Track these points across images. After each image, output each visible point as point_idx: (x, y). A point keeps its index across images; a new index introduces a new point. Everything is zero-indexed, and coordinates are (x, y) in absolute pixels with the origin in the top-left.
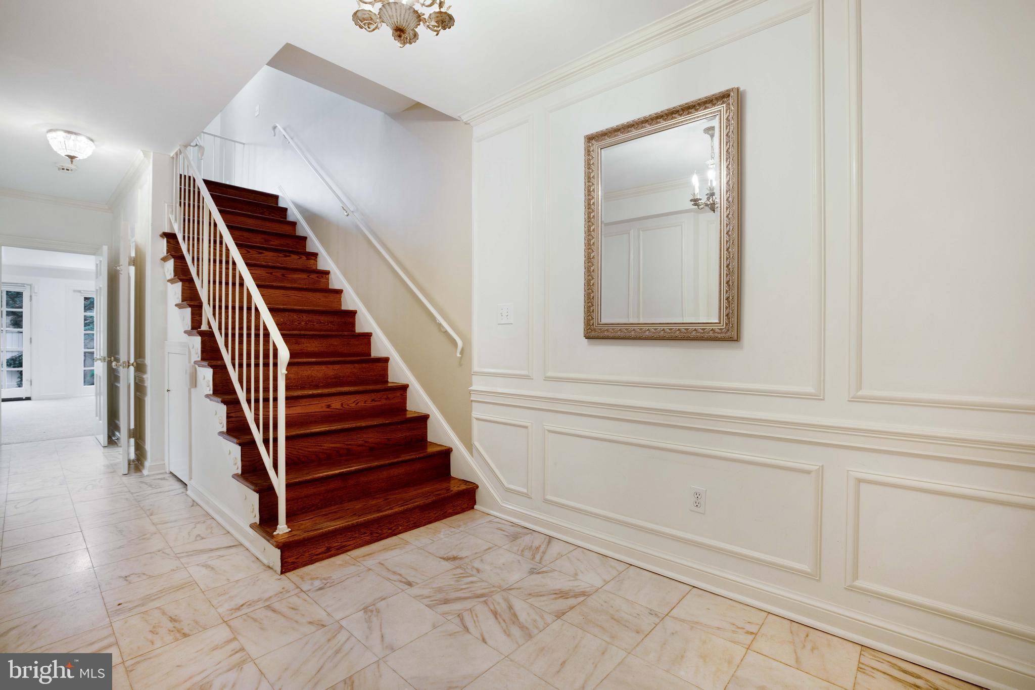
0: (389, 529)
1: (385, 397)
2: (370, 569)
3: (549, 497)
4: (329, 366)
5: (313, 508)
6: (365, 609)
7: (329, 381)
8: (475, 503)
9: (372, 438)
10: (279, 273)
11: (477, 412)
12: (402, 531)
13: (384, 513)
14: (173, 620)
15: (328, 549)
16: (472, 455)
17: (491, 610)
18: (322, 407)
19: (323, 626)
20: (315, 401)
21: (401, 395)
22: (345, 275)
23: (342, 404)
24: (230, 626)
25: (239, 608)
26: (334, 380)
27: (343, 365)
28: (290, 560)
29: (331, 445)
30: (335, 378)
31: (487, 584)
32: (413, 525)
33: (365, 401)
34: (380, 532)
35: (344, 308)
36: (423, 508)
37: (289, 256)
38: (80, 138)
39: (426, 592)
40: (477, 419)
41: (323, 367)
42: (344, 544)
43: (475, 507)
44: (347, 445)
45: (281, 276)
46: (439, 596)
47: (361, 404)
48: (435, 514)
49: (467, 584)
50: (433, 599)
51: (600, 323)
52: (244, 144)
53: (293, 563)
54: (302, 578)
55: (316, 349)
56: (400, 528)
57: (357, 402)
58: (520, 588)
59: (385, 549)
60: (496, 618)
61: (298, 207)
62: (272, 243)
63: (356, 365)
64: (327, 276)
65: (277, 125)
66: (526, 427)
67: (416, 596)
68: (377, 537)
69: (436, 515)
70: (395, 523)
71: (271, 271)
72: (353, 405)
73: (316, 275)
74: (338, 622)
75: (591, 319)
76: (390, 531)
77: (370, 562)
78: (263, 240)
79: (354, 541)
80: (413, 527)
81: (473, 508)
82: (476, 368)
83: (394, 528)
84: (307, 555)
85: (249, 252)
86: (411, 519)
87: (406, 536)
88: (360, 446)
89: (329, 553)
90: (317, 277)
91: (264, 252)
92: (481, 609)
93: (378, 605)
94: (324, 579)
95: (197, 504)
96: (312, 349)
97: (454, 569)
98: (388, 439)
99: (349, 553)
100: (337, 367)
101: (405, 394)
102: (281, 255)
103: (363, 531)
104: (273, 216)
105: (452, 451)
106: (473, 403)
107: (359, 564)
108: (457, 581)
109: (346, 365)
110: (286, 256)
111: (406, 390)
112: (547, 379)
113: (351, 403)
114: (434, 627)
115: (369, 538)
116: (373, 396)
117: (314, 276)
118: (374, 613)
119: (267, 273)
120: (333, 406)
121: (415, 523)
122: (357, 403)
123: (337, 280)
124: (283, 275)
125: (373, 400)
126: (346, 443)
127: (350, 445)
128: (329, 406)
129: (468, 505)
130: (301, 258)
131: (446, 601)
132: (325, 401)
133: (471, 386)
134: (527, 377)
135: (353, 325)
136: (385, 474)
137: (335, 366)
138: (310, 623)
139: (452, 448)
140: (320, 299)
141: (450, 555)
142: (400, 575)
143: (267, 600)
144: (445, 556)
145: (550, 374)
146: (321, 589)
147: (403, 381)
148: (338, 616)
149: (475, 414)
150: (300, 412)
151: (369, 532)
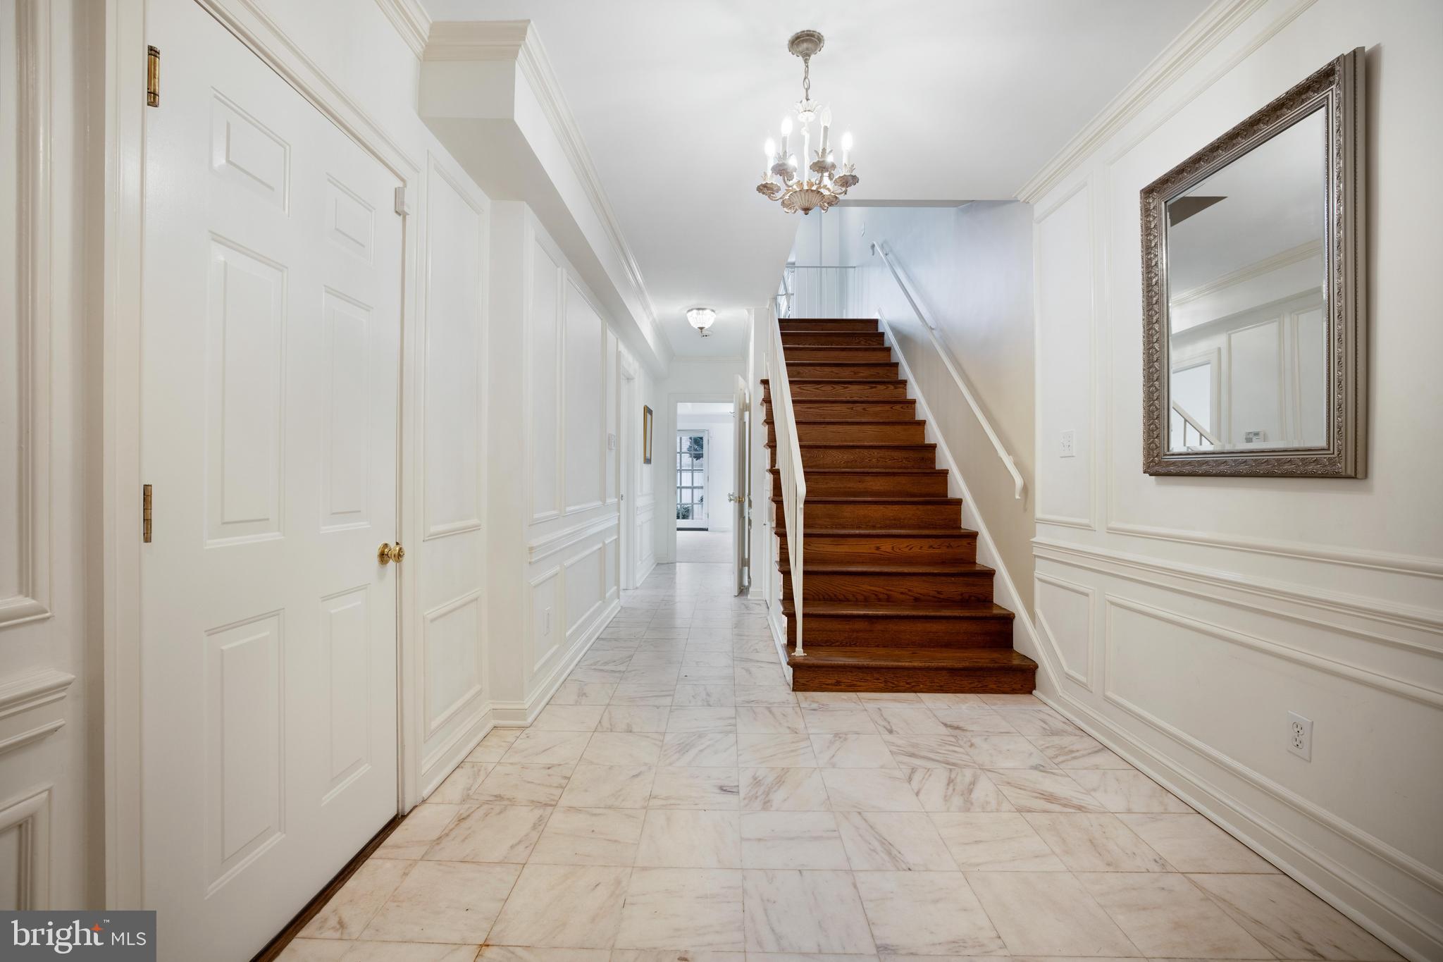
0: (908, 683)
1: (947, 545)
2: (866, 710)
3: (1109, 694)
4: (887, 506)
5: (837, 644)
6: (836, 735)
7: (888, 522)
8: (1034, 687)
9: (919, 587)
10: (859, 407)
11: (1042, 571)
12: (925, 690)
13: (900, 664)
14: (708, 695)
15: (838, 683)
16: (1035, 628)
17: (950, 778)
18: (870, 548)
19: (796, 733)
20: (863, 541)
21: (969, 544)
22: (929, 403)
23: (893, 547)
24: (736, 710)
25: (748, 702)
26: (893, 522)
27: (904, 506)
28: (802, 681)
29: (869, 588)
30: (895, 520)
31: (969, 758)
32: (939, 688)
33: (921, 547)
34: (896, 683)
35: (927, 442)
36: (953, 671)
37: (875, 387)
38: (705, 312)
39: (900, 742)
40: (1040, 580)
41: (881, 507)
42: (855, 683)
43: (1034, 692)
44: (887, 590)
45: (862, 411)
46: (911, 750)
47: (916, 550)
48: (970, 683)
49: (949, 751)
50: (900, 749)
51: (1168, 453)
52: (855, 267)
53: (804, 684)
54: (806, 698)
55: (882, 488)
56: (921, 686)
57: (911, 546)
58: (1003, 775)
59: (895, 700)
60: (948, 784)
61: (893, 329)
62: (862, 374)
63: (920, 507)
64: (913, 406)
65: (875, 243)
66: (1087, 595)
67: (889, 742)
68: (893, 687)
69: (973, 685)
70: (915, 679)
71: (851, 405)
72: (907, 550)
73: (901, 405)
74: (809, 734)
75: (1155, 447)
76: (908, 686)
77: (871, 706)
78: (852, 373)
79: (866, 684)
80: (938, 690)
81: (1030, 693)
82: (1039, 514)
83: (913, 684)
84: (817, 681)
85: (834, 388)
86: (936, 681)
87: (925, 697)
88: (902, 593)
89: (837, 687)
90: (902, 408)
91: (849, 386)
92: (941, 773)
93: (849, 736)
94: (823, 705)
95: (770, 629)
96: (878, 488)
97: (948, 736)
98: (939, 593)
99: (858, 693)
100: (896, 507)
101: (974, 544)
102: (867, 387)
103: (876, 675)
104: (870, 344)
105: (1014, 617)
106: (1037, 559)
107: (860, 703)
108: (940, 745)
109: (908, 506)
110: (872, 388)
111: (976, 539)
112: (1112, 531)
113: (903, 547)
114: (882, 767)
115: (882, 685)
116: (931, 541)
117: (898, 407)
118: (841, 739)
119: (848, 408)
120: (883, 548)
121: (941, 686)
122: (911, 549)
123: (923, 411)
124: (864, 409)
125: (931, 547)
126: (887, 588)
127: (890, 590)
128: (878, 548)
129: (1022, 686)
130: (888, 387)
131: (912, 755)
132: (877, 542)
133: (1035, 536)
134: (1087, 527)
135: (933, 460)
136: (920, 626)
137: (894, 506)
138: (789, 728)
139: (1014, 614)
140: (898, 433)
141: (955, 724)
142: (889, 723)
143: (770, 704)
144: (949, 723)
145: (1114, 524)
146: (814, 710)
147: (973, 529)
148: (811, 731)
149: (1038, 573)
150: (848, 550)
151: (882, 679)
